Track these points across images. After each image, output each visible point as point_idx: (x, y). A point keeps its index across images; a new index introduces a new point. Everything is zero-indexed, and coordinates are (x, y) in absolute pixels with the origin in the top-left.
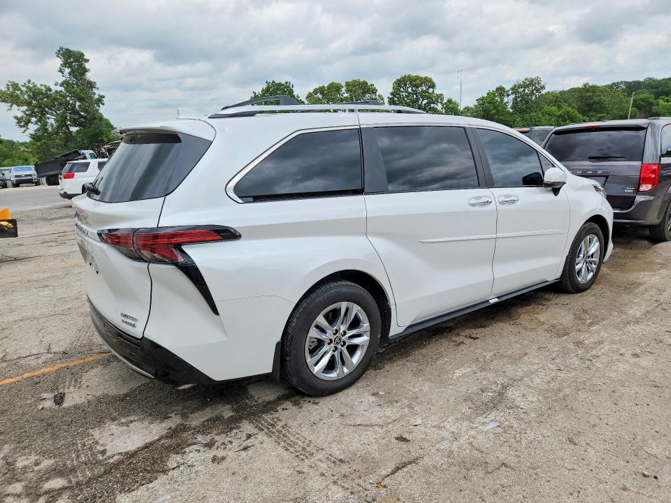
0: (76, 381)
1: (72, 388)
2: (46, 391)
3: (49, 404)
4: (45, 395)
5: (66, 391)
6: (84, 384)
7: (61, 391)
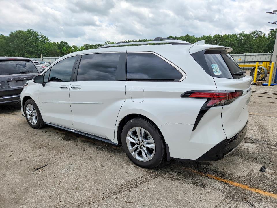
0: (251, 175)
1: (255, 172)
2: (267, 178)
3: (268, 170)
4: (268, 176)
5: (258, 172)
6: (249, 170)
7: (260, 173)
